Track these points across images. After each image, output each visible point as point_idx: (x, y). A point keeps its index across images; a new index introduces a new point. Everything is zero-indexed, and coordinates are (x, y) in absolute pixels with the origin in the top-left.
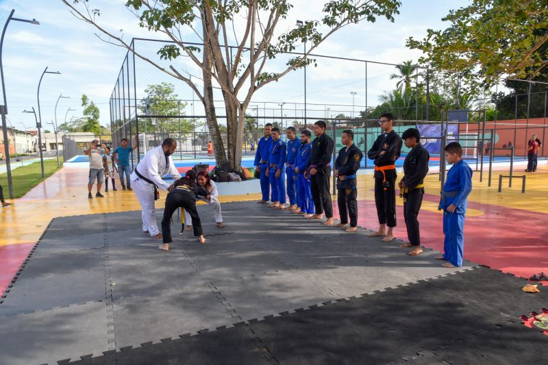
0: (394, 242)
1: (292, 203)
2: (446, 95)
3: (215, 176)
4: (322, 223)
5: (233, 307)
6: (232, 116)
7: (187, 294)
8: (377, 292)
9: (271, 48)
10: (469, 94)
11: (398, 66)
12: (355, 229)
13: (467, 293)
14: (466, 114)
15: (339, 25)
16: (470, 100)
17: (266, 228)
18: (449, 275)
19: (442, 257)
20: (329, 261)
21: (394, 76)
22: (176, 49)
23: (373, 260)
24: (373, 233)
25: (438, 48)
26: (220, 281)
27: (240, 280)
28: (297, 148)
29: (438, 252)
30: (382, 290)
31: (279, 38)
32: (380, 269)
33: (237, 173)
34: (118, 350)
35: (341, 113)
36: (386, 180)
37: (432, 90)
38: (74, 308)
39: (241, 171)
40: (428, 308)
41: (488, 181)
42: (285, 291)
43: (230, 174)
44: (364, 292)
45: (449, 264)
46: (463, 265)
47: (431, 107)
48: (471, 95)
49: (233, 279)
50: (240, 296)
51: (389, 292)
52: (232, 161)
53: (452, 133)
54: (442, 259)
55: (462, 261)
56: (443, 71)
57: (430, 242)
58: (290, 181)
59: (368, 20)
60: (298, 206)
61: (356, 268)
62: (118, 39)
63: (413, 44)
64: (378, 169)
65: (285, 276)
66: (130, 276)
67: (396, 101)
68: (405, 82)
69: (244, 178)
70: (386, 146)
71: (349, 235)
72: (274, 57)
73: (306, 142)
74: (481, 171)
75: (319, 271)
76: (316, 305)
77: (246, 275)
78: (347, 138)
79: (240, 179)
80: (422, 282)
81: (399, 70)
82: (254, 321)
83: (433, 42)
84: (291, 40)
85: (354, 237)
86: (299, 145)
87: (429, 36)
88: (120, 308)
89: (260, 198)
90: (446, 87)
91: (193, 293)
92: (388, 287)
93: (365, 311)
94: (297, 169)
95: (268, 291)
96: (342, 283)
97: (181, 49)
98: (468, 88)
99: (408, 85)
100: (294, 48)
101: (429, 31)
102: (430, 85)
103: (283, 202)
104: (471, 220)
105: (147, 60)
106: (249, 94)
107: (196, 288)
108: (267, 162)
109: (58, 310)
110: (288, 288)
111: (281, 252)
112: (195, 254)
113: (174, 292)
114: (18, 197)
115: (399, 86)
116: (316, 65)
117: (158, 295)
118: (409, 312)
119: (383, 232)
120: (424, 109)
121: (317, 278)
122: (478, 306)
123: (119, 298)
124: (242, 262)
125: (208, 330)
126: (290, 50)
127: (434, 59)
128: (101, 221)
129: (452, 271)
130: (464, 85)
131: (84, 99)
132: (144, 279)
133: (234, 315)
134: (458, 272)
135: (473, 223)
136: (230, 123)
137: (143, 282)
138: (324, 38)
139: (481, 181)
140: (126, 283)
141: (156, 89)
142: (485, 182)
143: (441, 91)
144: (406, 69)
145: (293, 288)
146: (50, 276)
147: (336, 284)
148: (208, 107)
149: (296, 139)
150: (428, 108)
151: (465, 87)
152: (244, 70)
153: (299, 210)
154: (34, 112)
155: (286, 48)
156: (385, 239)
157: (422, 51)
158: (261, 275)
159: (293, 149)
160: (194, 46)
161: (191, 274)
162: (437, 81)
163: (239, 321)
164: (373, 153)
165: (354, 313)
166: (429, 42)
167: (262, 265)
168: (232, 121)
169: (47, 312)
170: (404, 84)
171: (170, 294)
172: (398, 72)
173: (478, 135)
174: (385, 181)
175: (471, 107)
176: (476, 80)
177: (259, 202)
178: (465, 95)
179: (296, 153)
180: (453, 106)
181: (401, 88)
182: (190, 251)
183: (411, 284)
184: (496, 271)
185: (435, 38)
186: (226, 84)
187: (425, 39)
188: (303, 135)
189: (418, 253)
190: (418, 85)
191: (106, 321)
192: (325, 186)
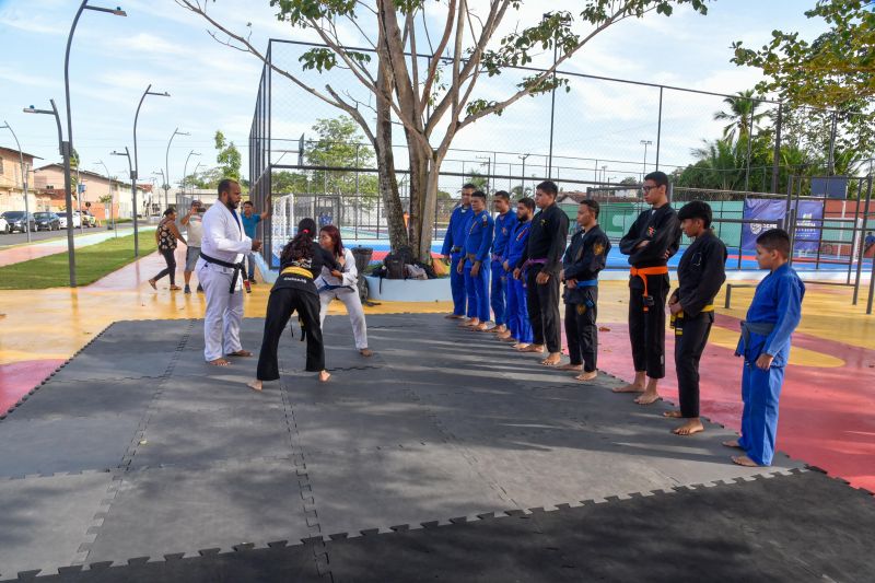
0: (657, 406)
1: (499, 323)
2: (812, 151)
3: (384, 268)
4: (539, 360)
5: (315, 506)
6: (418, 170)
7: (252, 472)
8: (589, 503)
9: (494, 59)
10: (855, 151)
11: (730, 99)
12: (593, 375)
13: (764, 523)
14: (845, 184)
15: (609, 21)
16: (856, 160)
17: (442, 363)
18: (740, 481)
19: (737, 444)
20: (523, 433)
21: (722, 115)
22: (330, 55)
23: (604, 437)
24: (621, 387)
25: (792, 65)
26: (319, 453)
27: (351, 455)
28: (509, 228)
29: (733, 433)
30: (599, 500)
31: (503, 42)
32: (609, 457)
33: (422, 265)
34: (86, 567)
35: (630, 175)
36: (649, 293)
37: (786, 142)
38: (61, 479)
39: (430, 263)
40: (675, 548)
41: (866, 303)
42: (421, 484)
43: (410, 266)
44: (562, 501)
45: (746, 458)
46: (774, 463)
47: (783, 169)
48: (858, 152)
49: (342, 453)
50: (337, 486)
51: (613, 505)
52: (416, 246)
53: (810, 216)
54: (735, 447)
55: (772, 456)
56: (808, 108)
57: (725, 411)
58: (497, 285)
59: (659, 12)
60: (508, 328)
61: (567, 451)
62: (242, 40)
63: (743, 56)
64: (635, 272)
65: (435, 456)
66: (176, 431)
67: (720, 158)
68: (739, 126)
69: (432, 274)
70: (651, 231)
71: (578, 385)
72: (498, 73)
73: (525, 217)
74: (856, 285)
75: (497, 451)
76: (465, 518)
77: (366, 446)
78: (588, 214)
79: (425, 275)
80: (682, 491)
81: (731, 105)
82: (340, 538)
83: (781, 54)
84: (524, 46)
85: (587, 390)
86: (513, 223)
87: (776, 44)
88: (130, 487)
89: (450, 309)
90: (812, 136)
91: (263, 472)
92: (613, 494)
93: (550, 541)
94: (506, 264)
95: (392, 480)
96: (529, 479)
97: (338, 57)
98: (853, 140)
99: (743, 131)
100: (530, 60)
101: (775, 33)
102: (783, 133)
103: (484, 318)
104: (816, 374)
105: (287, 74)
106: (447, 134)
107: (273, 462)
108: (461, 250)
109: (34, 481)
110: (428, 478)
111: (446, 409)
112: (299, 400)
113: (233, 465)
114: (83, 285)
115: (729, 133)
116: (568, 89)
117: (204, 468)
118: (635, 553)
119: (640, 385)
120: (768, 173)
121: (488, 463)
122: (781, 556)
123: (138, 469)
124: (372, 421)
125: (253, 545)
126: (523, 63)
127: (784, 85)
128: (181, 332)
129: (748, 473)
130: (845, 133)
131: (219, 138)
132: (196, 437)
133: (312, 521)
134: (759, 478)
135: (819, 381)
136: (415, 183)
137: (192, 443)
138: (583, 43)
139: (855, 303)
140: (164, 442)
141: (330, 125)
142: (863, 305)
143: (803, 143)
144: (743, 105)
145: (437, 479)
146: (55, 419)
147: (519, 479)
148: (382, 154)
149: (511, 212)
150: (775, 172)
151: (848, 137)
152: (442, 94)
153: (508, 335)
154: (128, 154)
155: (515, 59)
156: (641, 399)
157: (761, 70)
158: (394, 449)
159: (504, 230)
160: (360, 52)
161: (277, 436)
162: (798, 128)
163: (315, 534)
164: (629, 243)
165: (527, 543)
166: (773, 51)
167: (405, 430)
168: (418, 178)
169: (15, 483)
170: (738, 130)
171: (223, 470)
172: (728, 109)
173: (856, 222)
174: (645, 294)
175: (856, 171)
176: (870, 126)
177: (448, 317)
178: (846, 151)
179: (509, 236)
180: (824, 170)
181: (731, 137)
182: (295, 395)
183: (659, 493)
184: (837, 481)
185: (787, 46)
186: (410, 117)
187: (765, 48)
188: (522, 205)
189: (692, 431)
190: (761, 133)
191: (97, 508)
192: (551, 297)
